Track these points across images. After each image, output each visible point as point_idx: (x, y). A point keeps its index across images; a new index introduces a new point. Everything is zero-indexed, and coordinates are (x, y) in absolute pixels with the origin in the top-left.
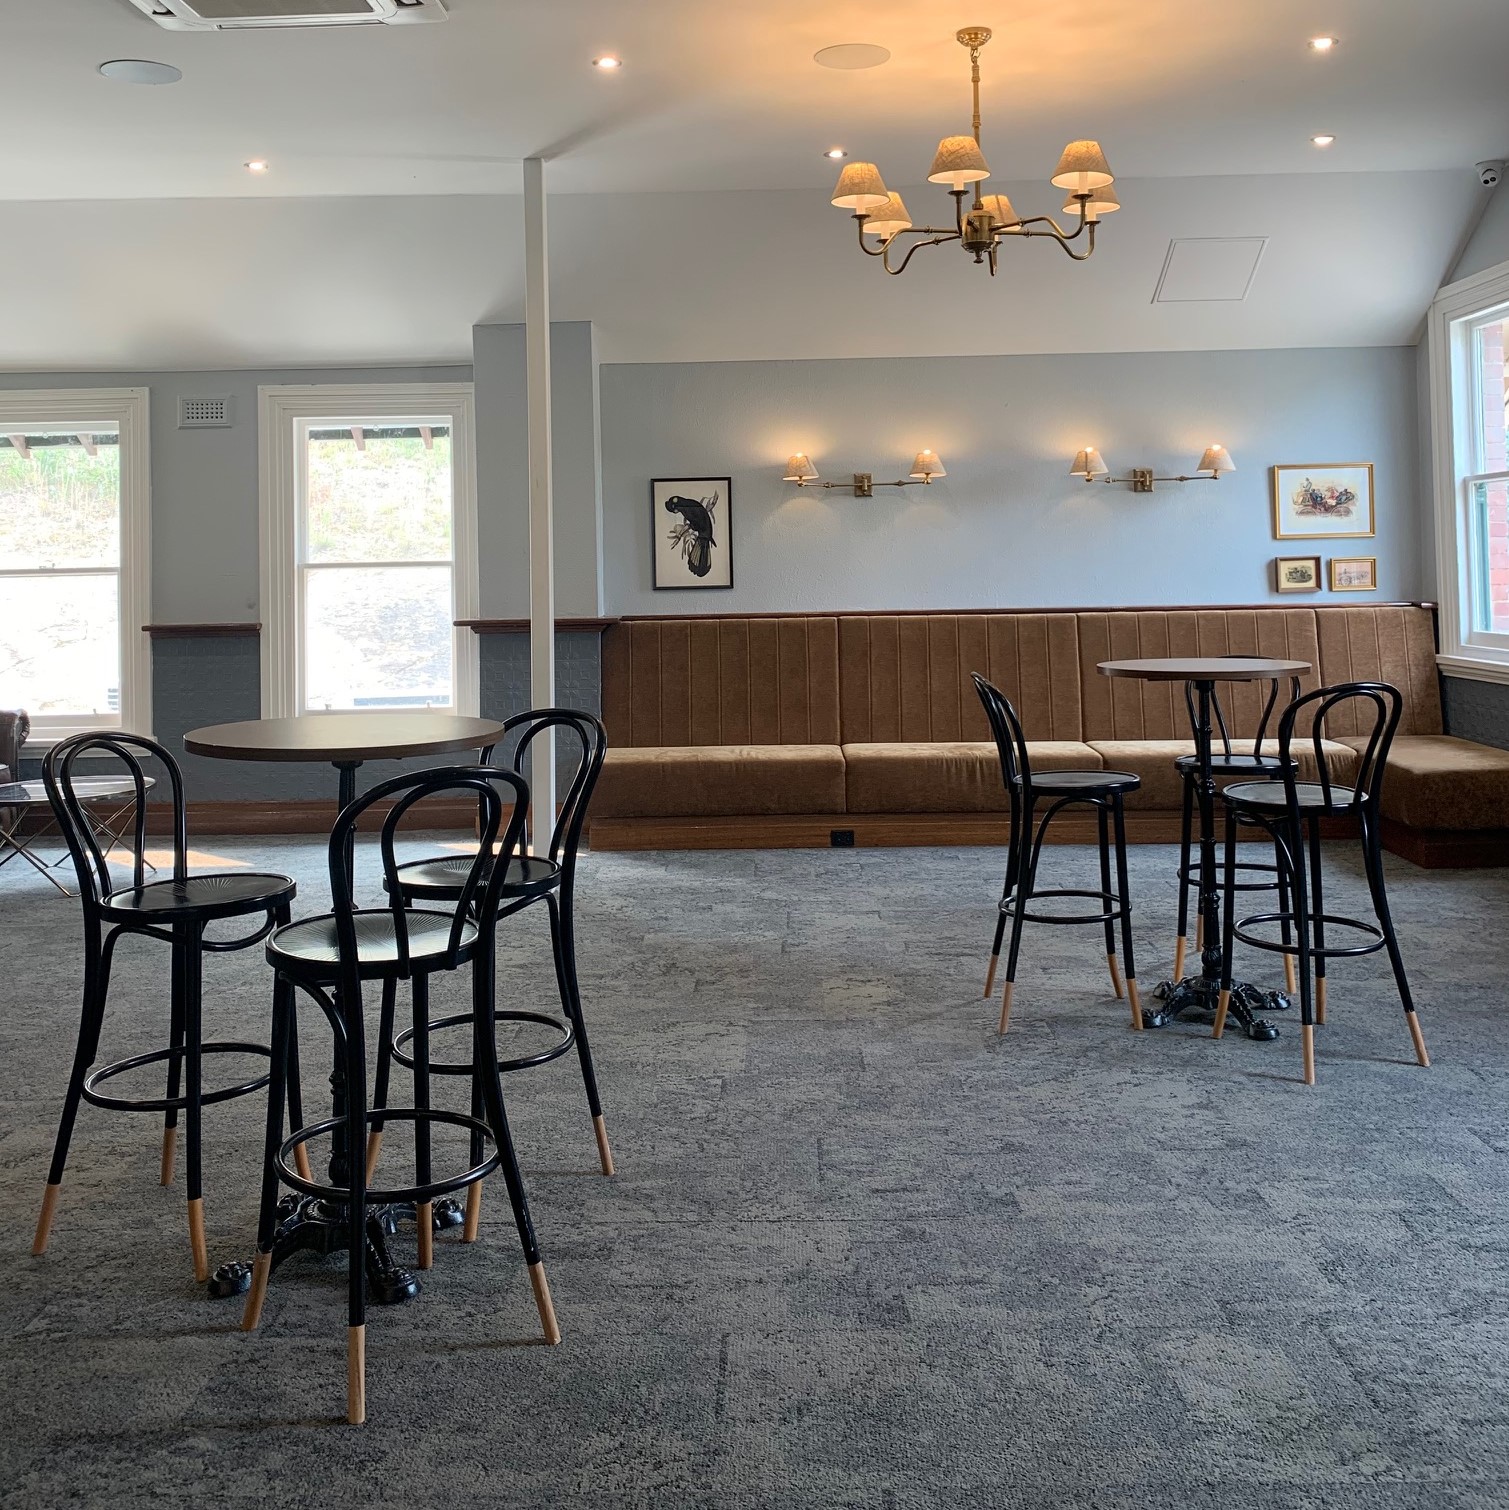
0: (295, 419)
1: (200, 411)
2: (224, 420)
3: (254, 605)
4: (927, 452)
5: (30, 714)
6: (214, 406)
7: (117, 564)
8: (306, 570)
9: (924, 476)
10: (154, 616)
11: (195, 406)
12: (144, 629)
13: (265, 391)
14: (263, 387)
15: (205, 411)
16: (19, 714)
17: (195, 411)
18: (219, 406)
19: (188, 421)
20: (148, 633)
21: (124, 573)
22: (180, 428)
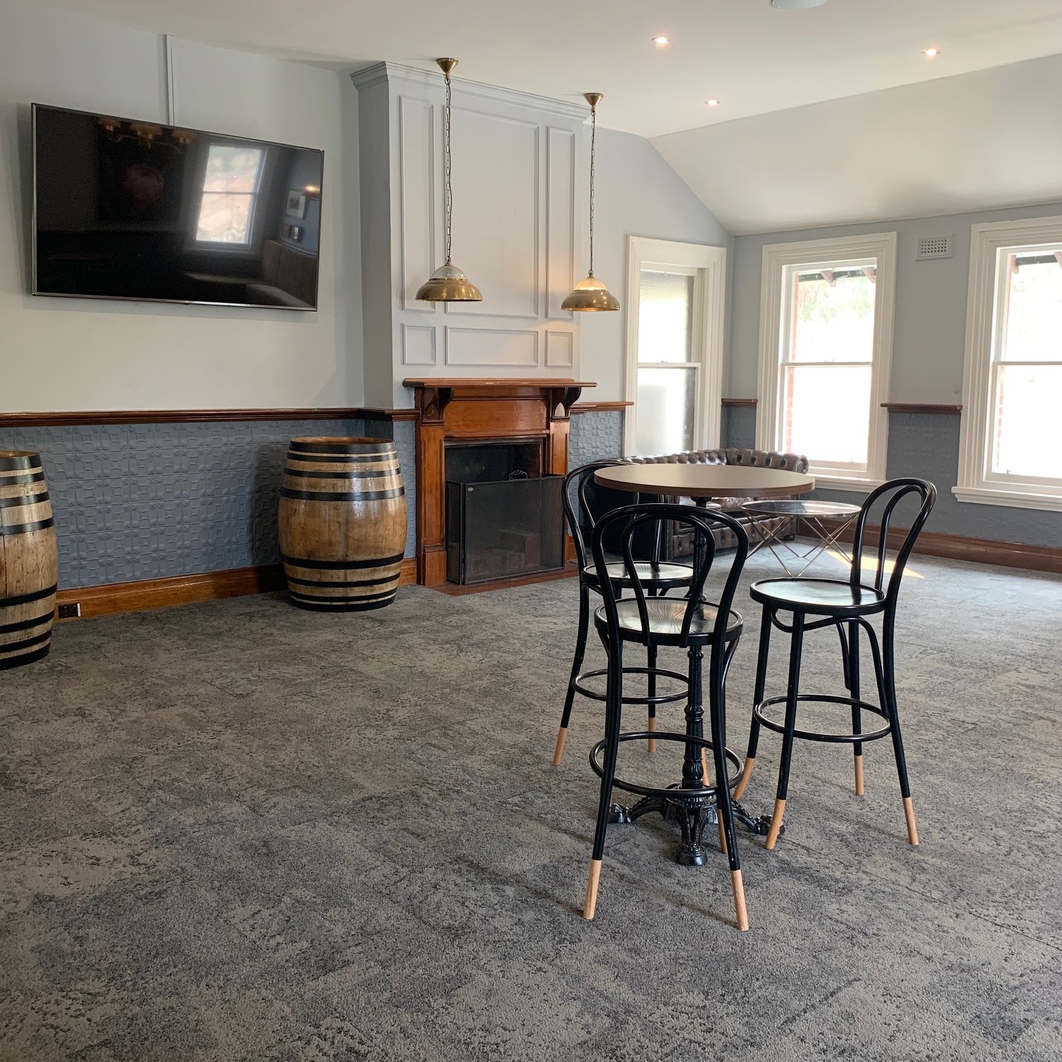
0: (998, 249)
1: (930, 247)
2: (946, 253)
3: (958, 392)
5: (809, 458)
6: (941, 242)
7: (870, 359)
8: (999, 367)
10: (891, 397)
11: (927, 244)
12: (883, 405)
13: (976, 229)
14: (976, 225)
15: (933, 247)
16: (800, 457)
17: (927, 247)
18: (944, 242)
19: (924, 254)
20: (886, 408)
21: (874, 364)
22: (917, 261)
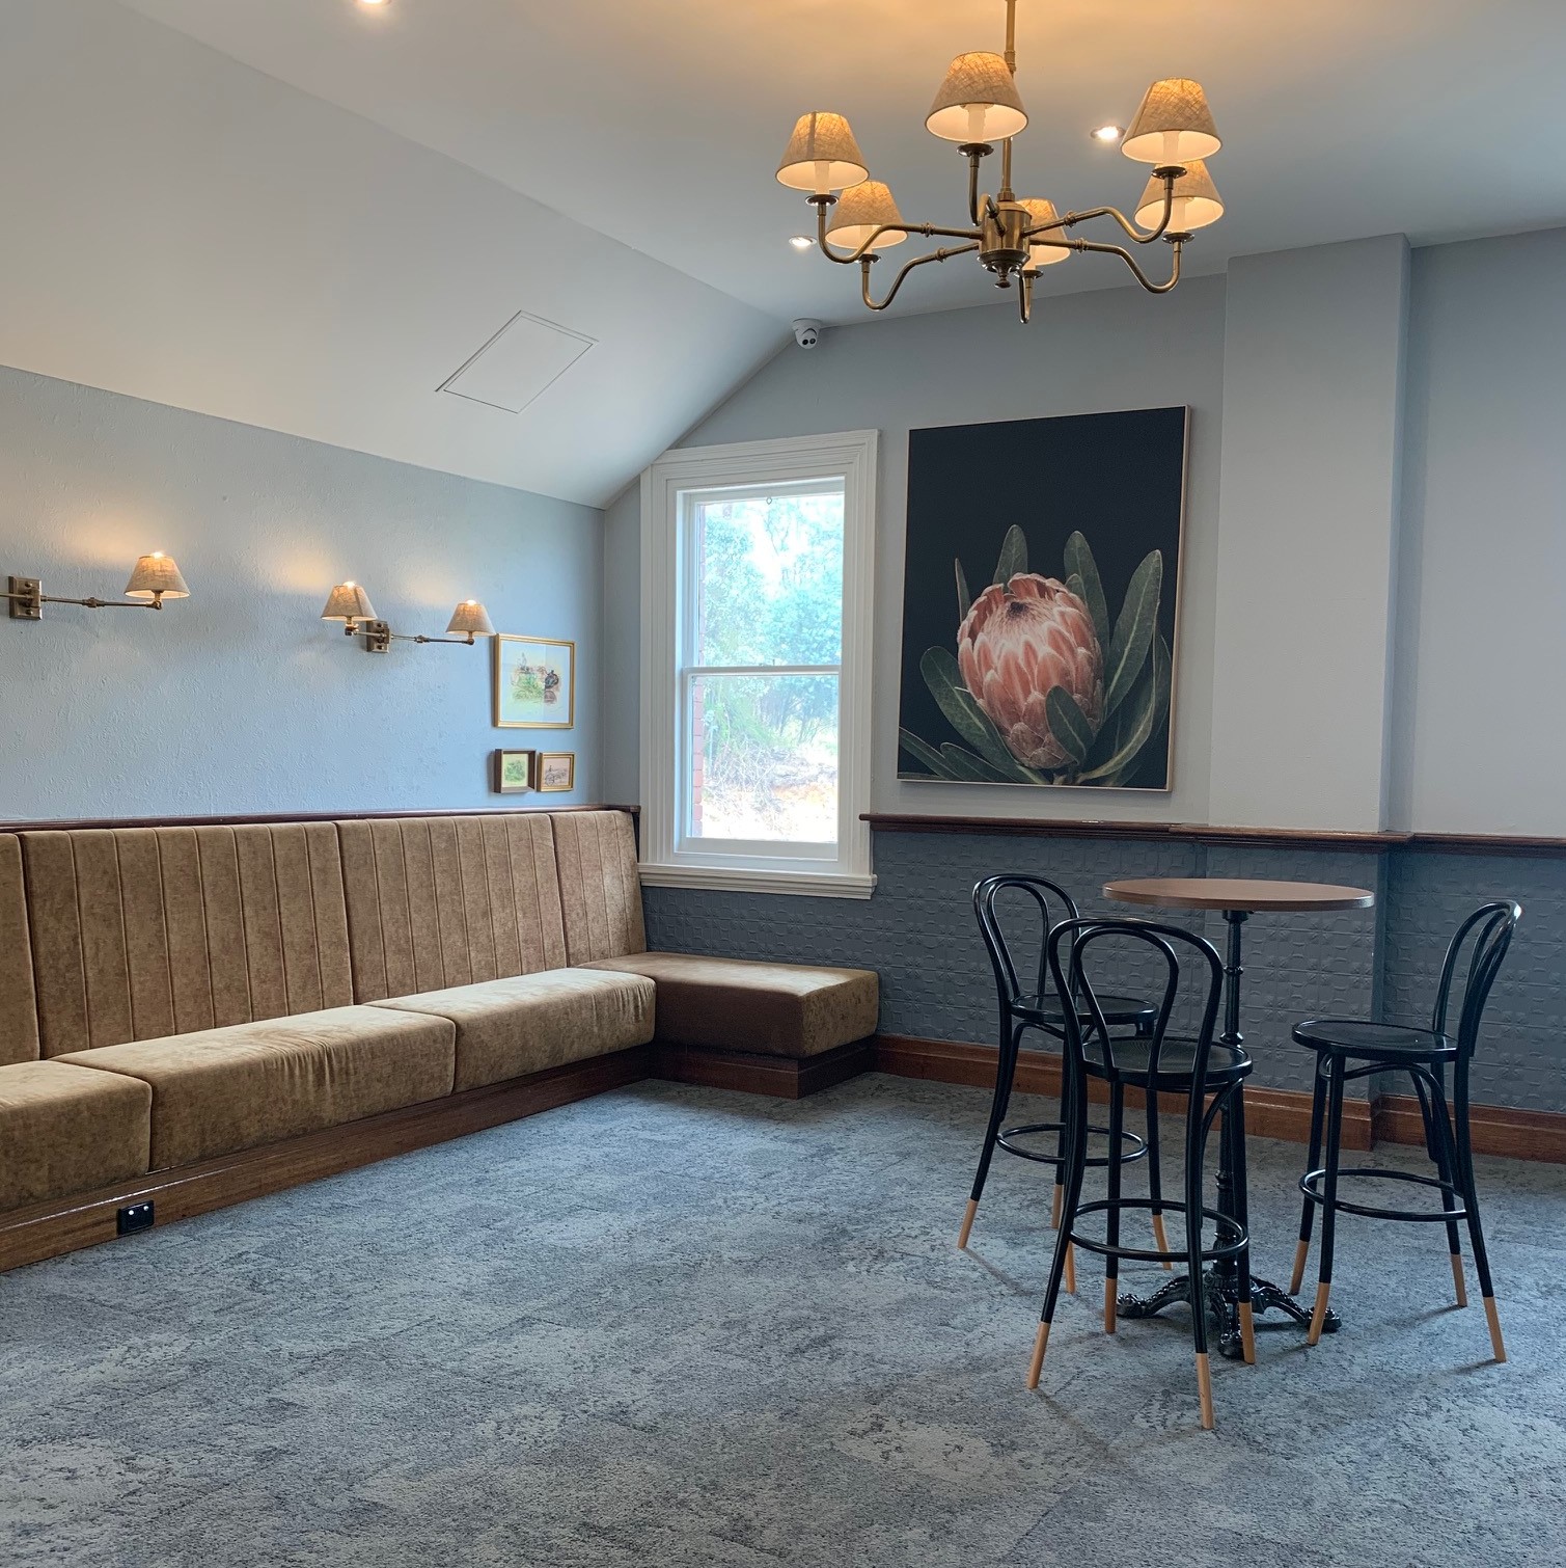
4: (158, 555)
9: (152, 595)
